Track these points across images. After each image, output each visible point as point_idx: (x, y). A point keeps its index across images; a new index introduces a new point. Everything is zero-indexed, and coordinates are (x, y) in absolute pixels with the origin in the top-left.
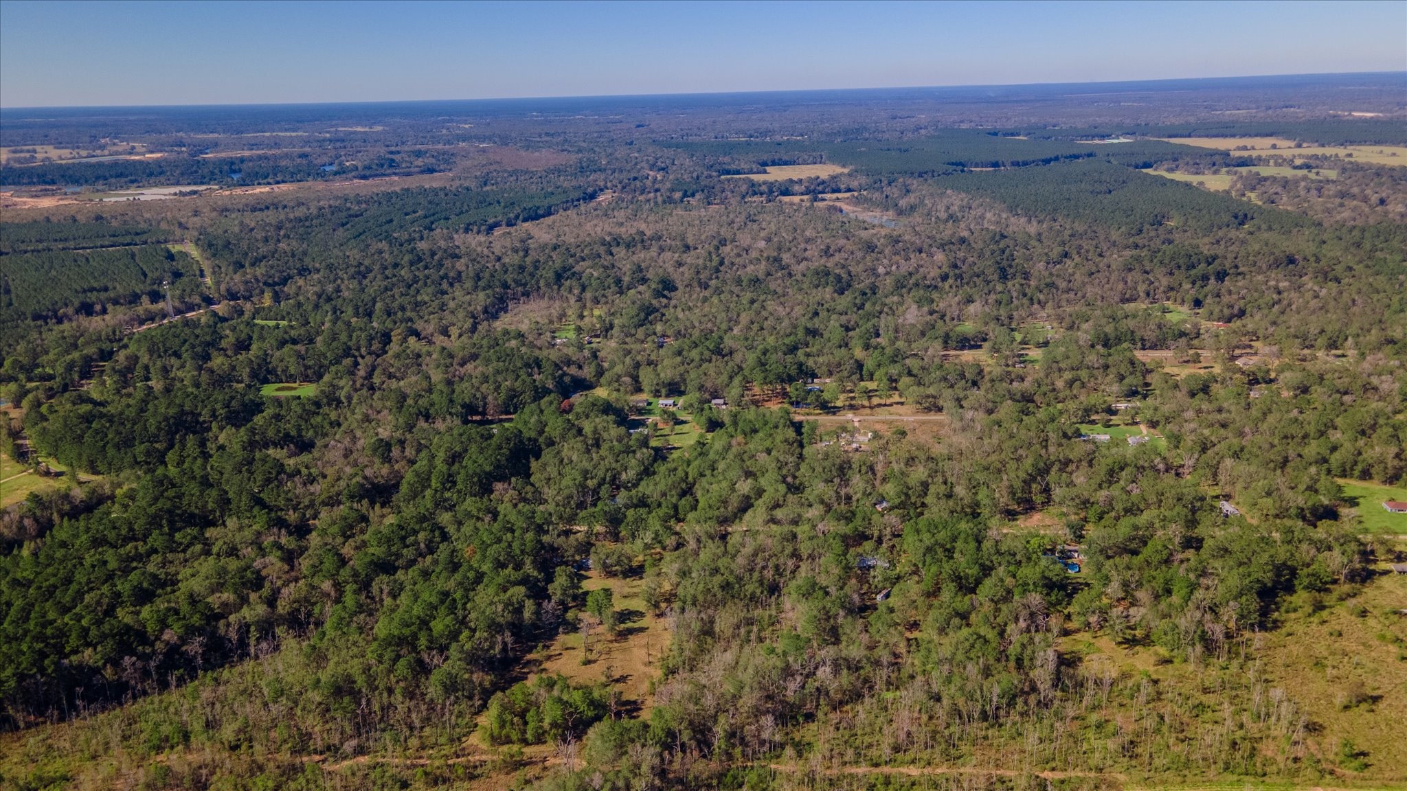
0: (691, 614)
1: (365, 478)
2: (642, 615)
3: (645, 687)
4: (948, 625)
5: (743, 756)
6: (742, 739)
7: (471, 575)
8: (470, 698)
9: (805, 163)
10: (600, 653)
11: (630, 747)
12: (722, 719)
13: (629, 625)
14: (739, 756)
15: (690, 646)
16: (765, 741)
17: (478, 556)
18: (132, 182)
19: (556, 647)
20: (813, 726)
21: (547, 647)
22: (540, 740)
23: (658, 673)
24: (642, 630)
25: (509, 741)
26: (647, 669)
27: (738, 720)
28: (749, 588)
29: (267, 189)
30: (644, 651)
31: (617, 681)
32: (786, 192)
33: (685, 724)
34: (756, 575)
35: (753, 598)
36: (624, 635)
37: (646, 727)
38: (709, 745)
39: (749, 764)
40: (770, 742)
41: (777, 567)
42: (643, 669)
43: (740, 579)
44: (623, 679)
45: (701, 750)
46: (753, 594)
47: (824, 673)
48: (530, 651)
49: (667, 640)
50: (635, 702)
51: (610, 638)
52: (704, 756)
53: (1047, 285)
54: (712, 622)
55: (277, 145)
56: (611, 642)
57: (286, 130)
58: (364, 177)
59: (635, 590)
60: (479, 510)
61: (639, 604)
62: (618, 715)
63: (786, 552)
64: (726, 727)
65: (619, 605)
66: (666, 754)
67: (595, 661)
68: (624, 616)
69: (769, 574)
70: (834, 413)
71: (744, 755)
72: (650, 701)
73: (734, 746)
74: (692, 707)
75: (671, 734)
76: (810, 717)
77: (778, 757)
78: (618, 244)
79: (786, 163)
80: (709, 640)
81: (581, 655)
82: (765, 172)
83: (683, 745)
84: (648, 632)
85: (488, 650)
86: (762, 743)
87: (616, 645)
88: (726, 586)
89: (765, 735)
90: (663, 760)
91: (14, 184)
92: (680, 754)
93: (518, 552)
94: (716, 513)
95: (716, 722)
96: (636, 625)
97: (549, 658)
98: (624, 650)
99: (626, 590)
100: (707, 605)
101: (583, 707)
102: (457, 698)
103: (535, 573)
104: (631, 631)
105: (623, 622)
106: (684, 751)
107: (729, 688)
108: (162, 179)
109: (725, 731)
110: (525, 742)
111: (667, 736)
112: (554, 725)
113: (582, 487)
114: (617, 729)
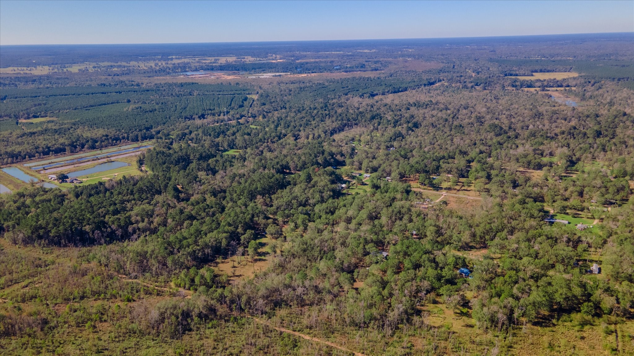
9: (560, 71)
10: (242, 265)
13: (262, 257)
18: (263, 70)
19: (229, 259)
21: (226, 259)
24: (265, 260)
29: (306, 75)
31: (237, 276)
32: (530, 86)
36: (257, 261)
42: (250, 274)
48: (219, 259)
51: (250, 260)
55: (327, 57)
56: (250, 262)
57: (337, 51)
58: (346, 72)
60: (241, 204)
68: (264, 254)
70: (438, 190)
78: (415, 106)
79: (548, 71)
82: (532, 75)
84: (266, 262)
91: (227, 70)
96: (264, 258)
97: (223, 262)
98: (251, 266)
104: (260, 260)
108: (273, 70)
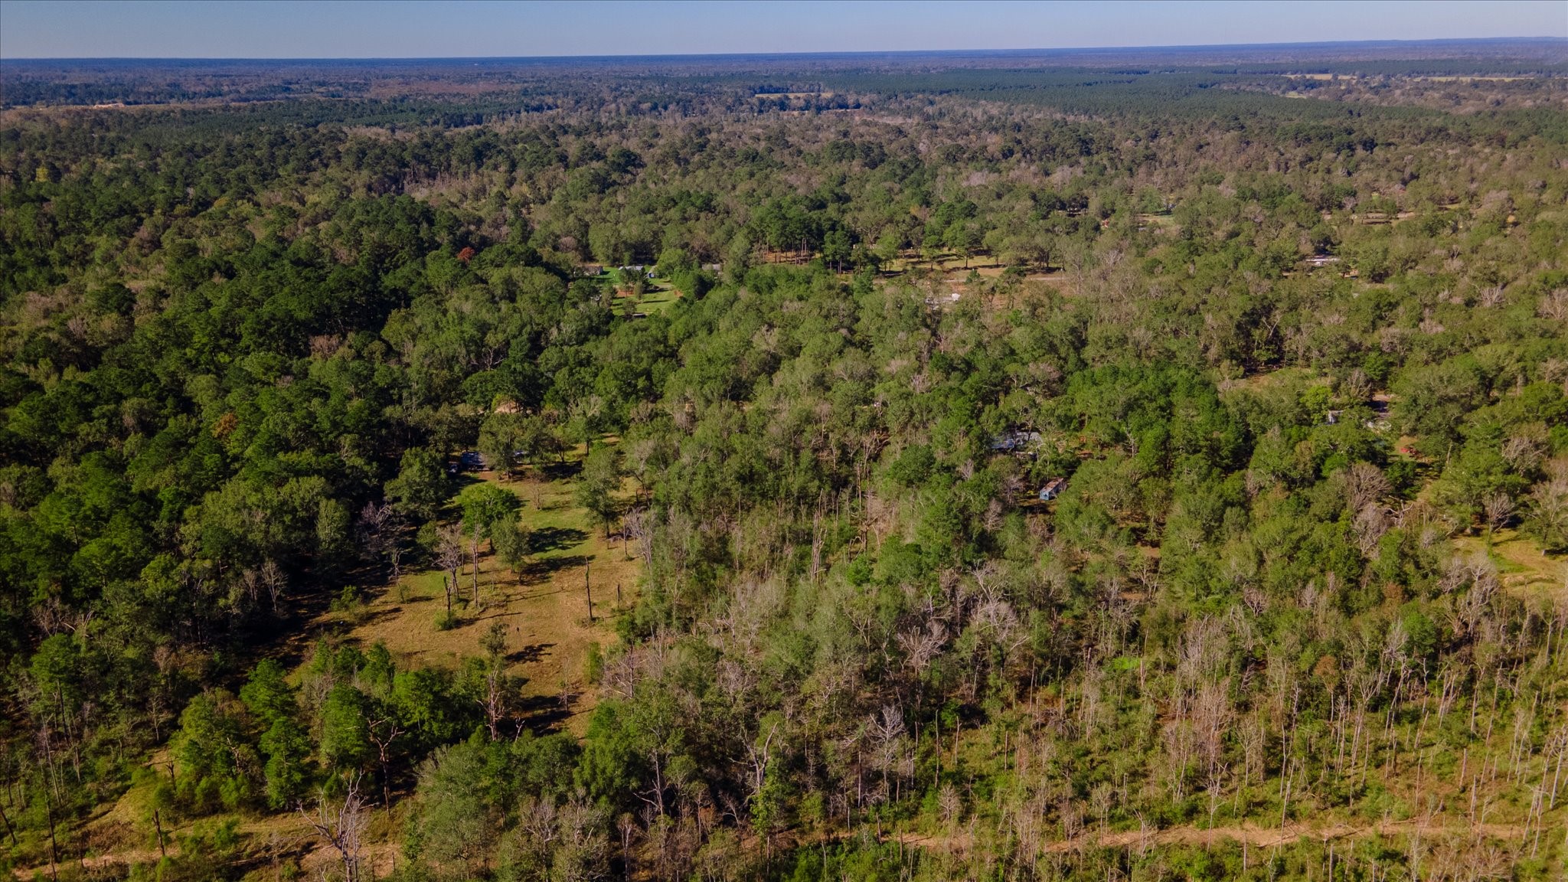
0: (681, 527)
1: (68, 334)
2: (581, 536)
3: (579, 668)
4: (1221, 520)
5: (826, 814)
6: (821, 771)
7: (210, 461)
8: (141, 706)
9: (800, 91)
10: (485, 606)
11: (524, 808)
12: (769, 725)
13: (554, 553)
14: (816, 815)
15: (678, 584)
16: (879, 775)
17: (239, 433)
19: (390, 597)
20: (984, 735)
21: (367, 599)
22: (298, 797)
23: (609, 639)
24: (579, 561)
25: (214, 806)
26: (585, 633)
27: (810, 725)
28: (795, 482)
30: (581, 600)
31: (518, 657)
33: (675, 740)
34: (806, 456)
35: (803, 496)
36: (537, 573)
37: (572, 752)
38: (740, 792)
39: (843, 834)
40: (892, 777)
41: (843, 448)
42: (577, 631)
43: (775, 466)
44: (532, 653)
45: (720, 807)
46: (803, 489)
47: (990, 615)
48: (326, 608)
49: (633, 576)
50: (554, 700)
51: (507, 575)
52: (728, 822)
53: (1147, 157)
54: (724, 540)
56: (512, 584)
59: (567, 498)
60: (269, 369)
61: (577, 517)
62: (507, 729)
63: (860, 421)
64: (781, 743)
65: (531, 521)
66: (626, 821)
67: (471, 622)
68: (540, 540)
69: (830, 458)
71: (827, 811)
72: (591, 698)
73: (799, 789)
74: (689, 700)
75: (637, 766)
76: (973, 716)
77: (913, 813)
78: (566, 132)
79: (777, 91)
80: (721, 570)
81: (438, 610)
83: (671, 796)
84: (590, 564)
85: (213, 598)
86: (872, 779)
87: (520, 588)
88: (747, 478)
89: (880, 761)
90: (615, 836)
92: (664, 821)
93: (326, 425)
94: (723, 370)
95: (752, 728)
96: (567, 554)
97: (368, 619)
98: (536, 599)
99: (550, 499)
100: (711, 512)
101: (419, 712)
102: (107, 708)
103: (359, 462)
104: (555, 565)
105: (541, 549)
106: (674, 813)
107: (779, 654)
109: (778, 754)
110: (260, 807)
111: (627, 775)
112: (343, 759)
113: (476, 345)
114: (495, 763)
